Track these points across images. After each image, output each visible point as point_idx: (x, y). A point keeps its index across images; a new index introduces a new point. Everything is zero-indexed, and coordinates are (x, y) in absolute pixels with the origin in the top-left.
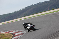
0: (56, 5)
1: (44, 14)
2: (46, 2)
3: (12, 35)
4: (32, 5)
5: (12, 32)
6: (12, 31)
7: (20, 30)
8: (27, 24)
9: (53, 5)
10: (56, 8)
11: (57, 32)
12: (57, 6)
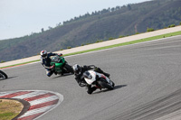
0: (160, 18)
1: (121, 44)
2: (129, 7)
3: (22, 107)
4: (87, 15)
5: (21, 97)
6: (20, 93)
7: (47, 92)
8: (86, 69)
9: (151, 18)
10: (160, 27)
11: (160, 101)
12: (164, 20)
